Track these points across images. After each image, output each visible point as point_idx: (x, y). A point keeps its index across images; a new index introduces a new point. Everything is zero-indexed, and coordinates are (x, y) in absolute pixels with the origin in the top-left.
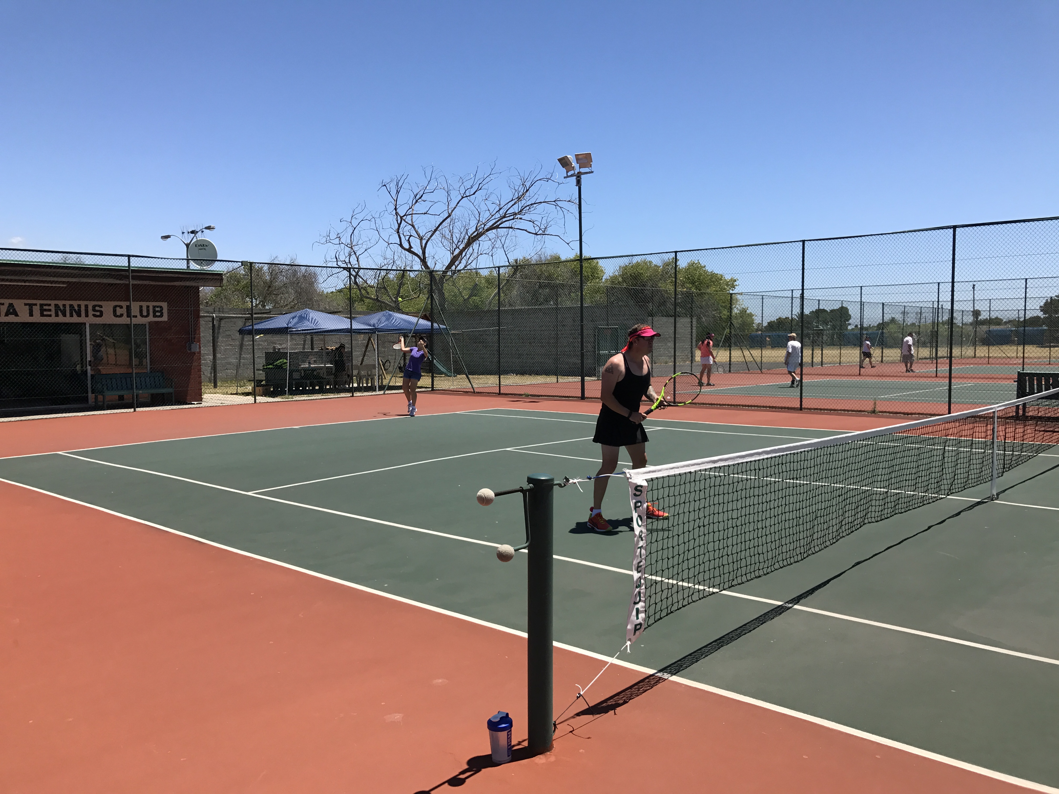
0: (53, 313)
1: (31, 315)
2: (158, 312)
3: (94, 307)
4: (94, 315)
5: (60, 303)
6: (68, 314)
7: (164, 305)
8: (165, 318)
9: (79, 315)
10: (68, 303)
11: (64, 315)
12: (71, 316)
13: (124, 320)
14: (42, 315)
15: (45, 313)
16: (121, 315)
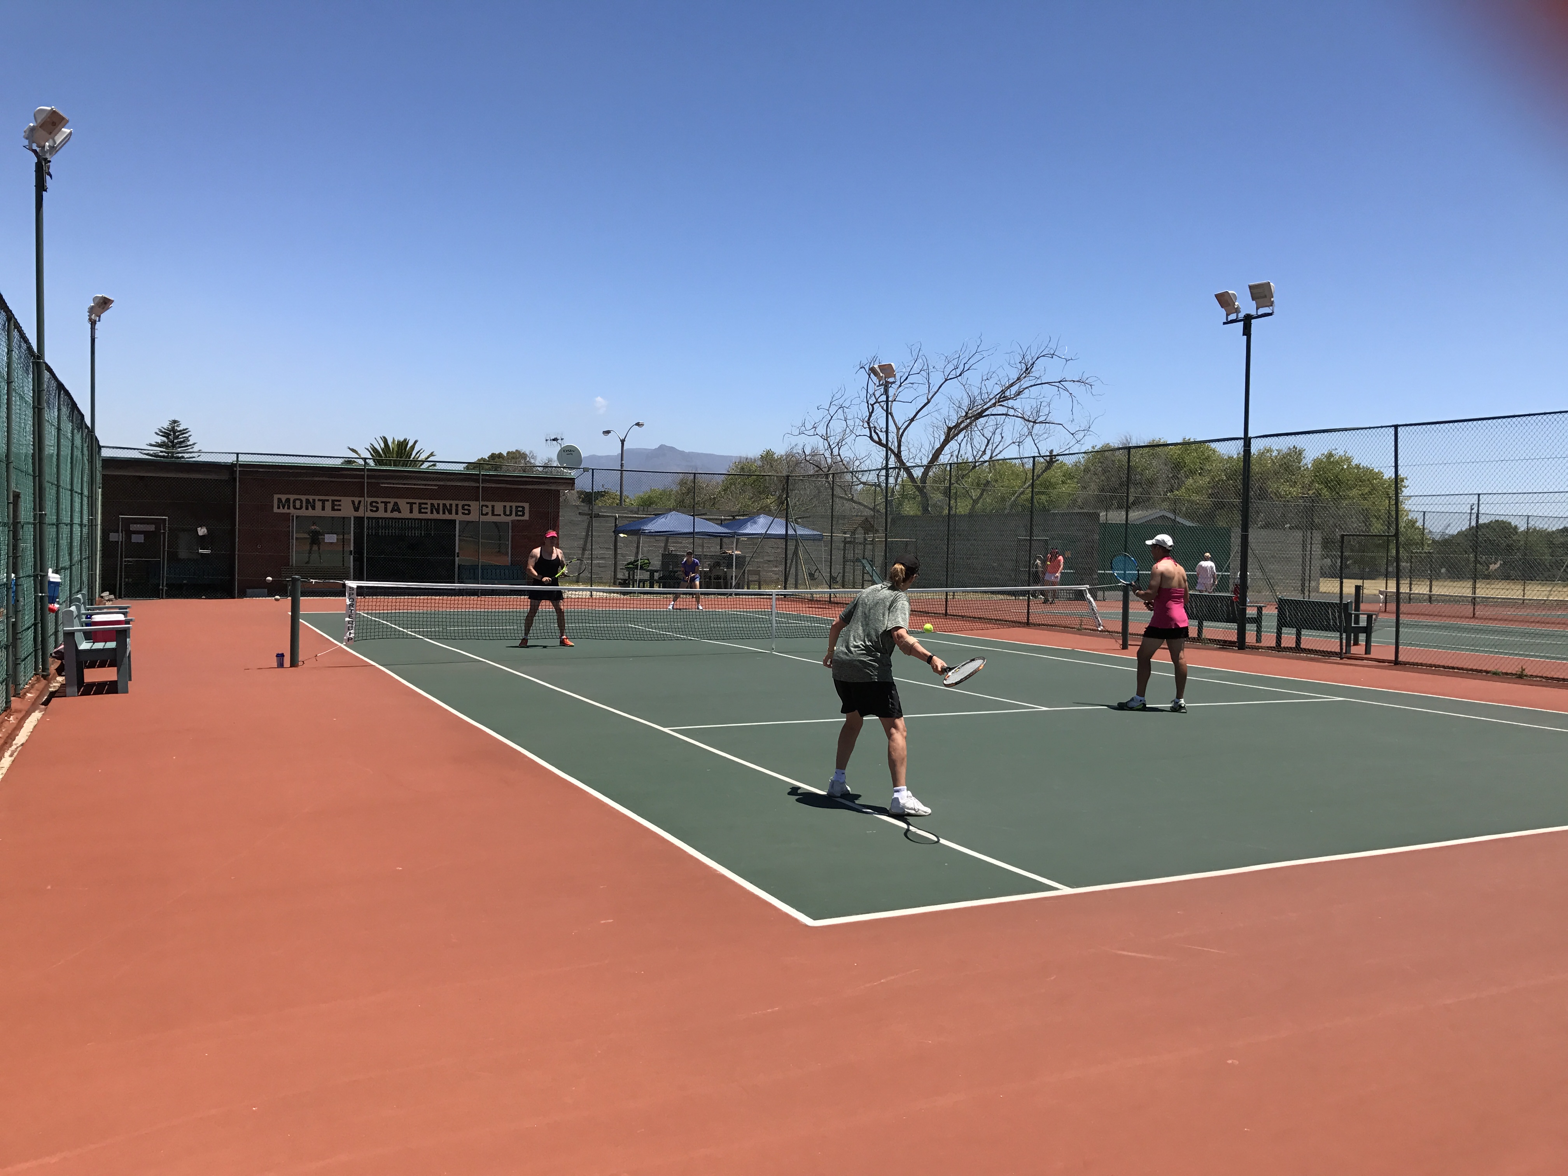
0: (429, 511)
1: (411, 512)
2: (520, 511)
3: (463, 506)
4: (463, 513)
5: (435, 502)
6: (441, 512)
7: (526, 505)
8: (526, 517)
9: (450, 513)
10: (441, 502)
11: (438, 513)
12: (444, 513)
13: (490, 518)
14: (420, 512)
15: (423, 510)
16: (487, 514)
